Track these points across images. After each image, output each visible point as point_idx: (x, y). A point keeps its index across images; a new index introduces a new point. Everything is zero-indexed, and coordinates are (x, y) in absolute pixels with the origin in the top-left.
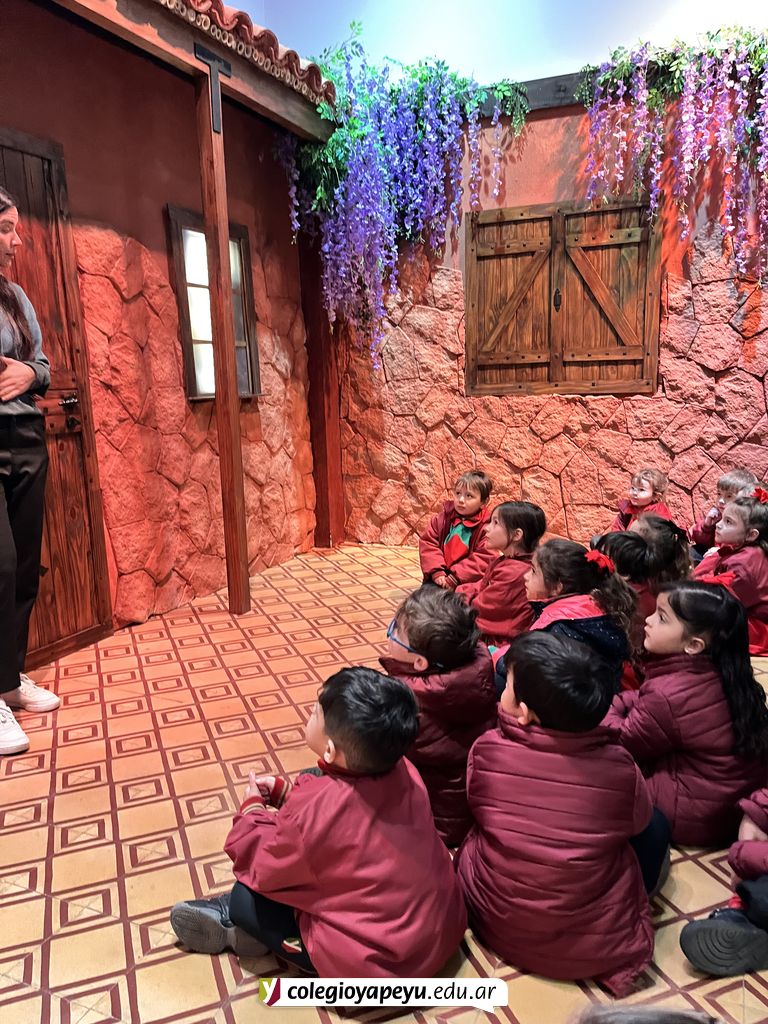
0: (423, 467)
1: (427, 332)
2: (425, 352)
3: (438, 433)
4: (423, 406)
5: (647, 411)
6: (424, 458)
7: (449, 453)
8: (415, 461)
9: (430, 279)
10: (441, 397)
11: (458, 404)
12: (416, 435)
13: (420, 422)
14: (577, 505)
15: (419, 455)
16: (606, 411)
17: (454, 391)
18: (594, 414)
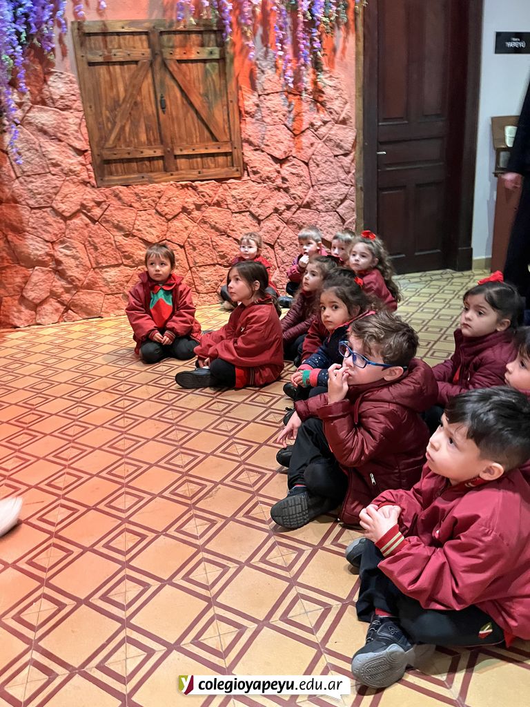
0: (68, 252)
1: (51, 131)
2: (52, 148)
3: (76, 221)
4: (58, 198)
5: (240, 191)
6: (67, 244)
7: (90, 237)
8: (58, 247)
9: (45, 81)
10: (73, 188)
11: (90, 195)
12: (56, 225)
13: (58, 213)
14: (200, 266)
15: (62, 242)
16: (211, 193)
17: (85, 183)
18: (202, 195)
